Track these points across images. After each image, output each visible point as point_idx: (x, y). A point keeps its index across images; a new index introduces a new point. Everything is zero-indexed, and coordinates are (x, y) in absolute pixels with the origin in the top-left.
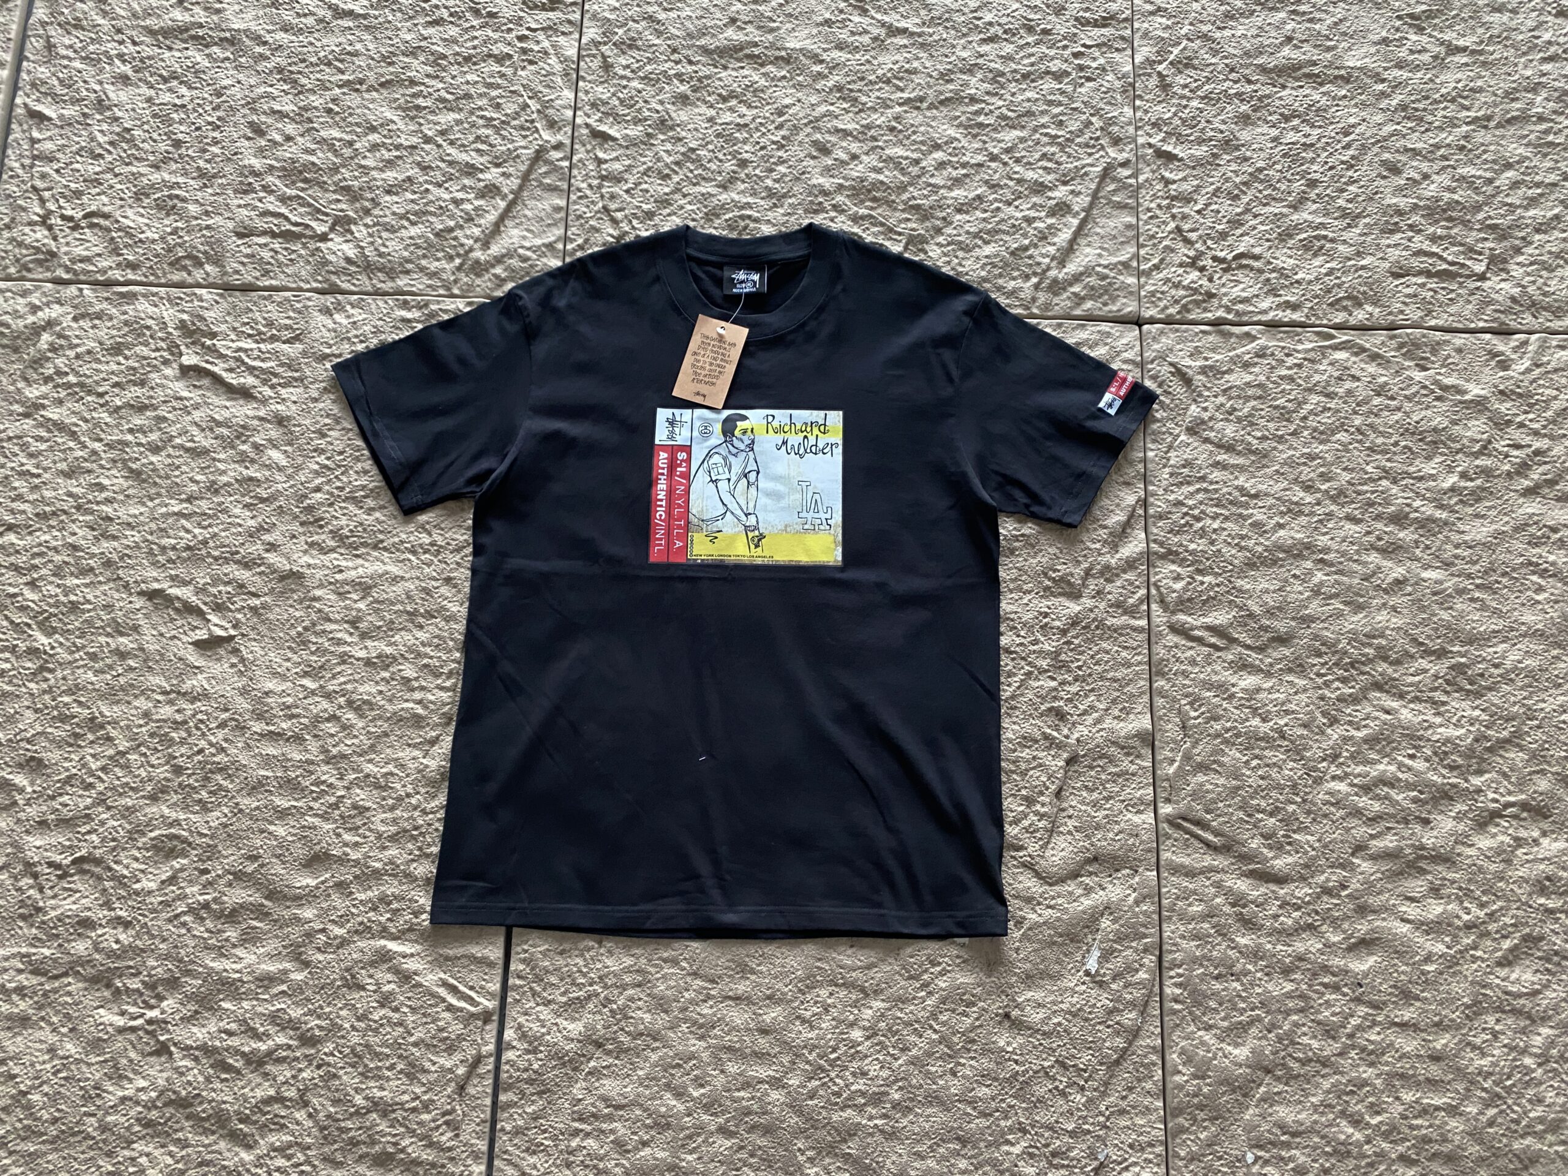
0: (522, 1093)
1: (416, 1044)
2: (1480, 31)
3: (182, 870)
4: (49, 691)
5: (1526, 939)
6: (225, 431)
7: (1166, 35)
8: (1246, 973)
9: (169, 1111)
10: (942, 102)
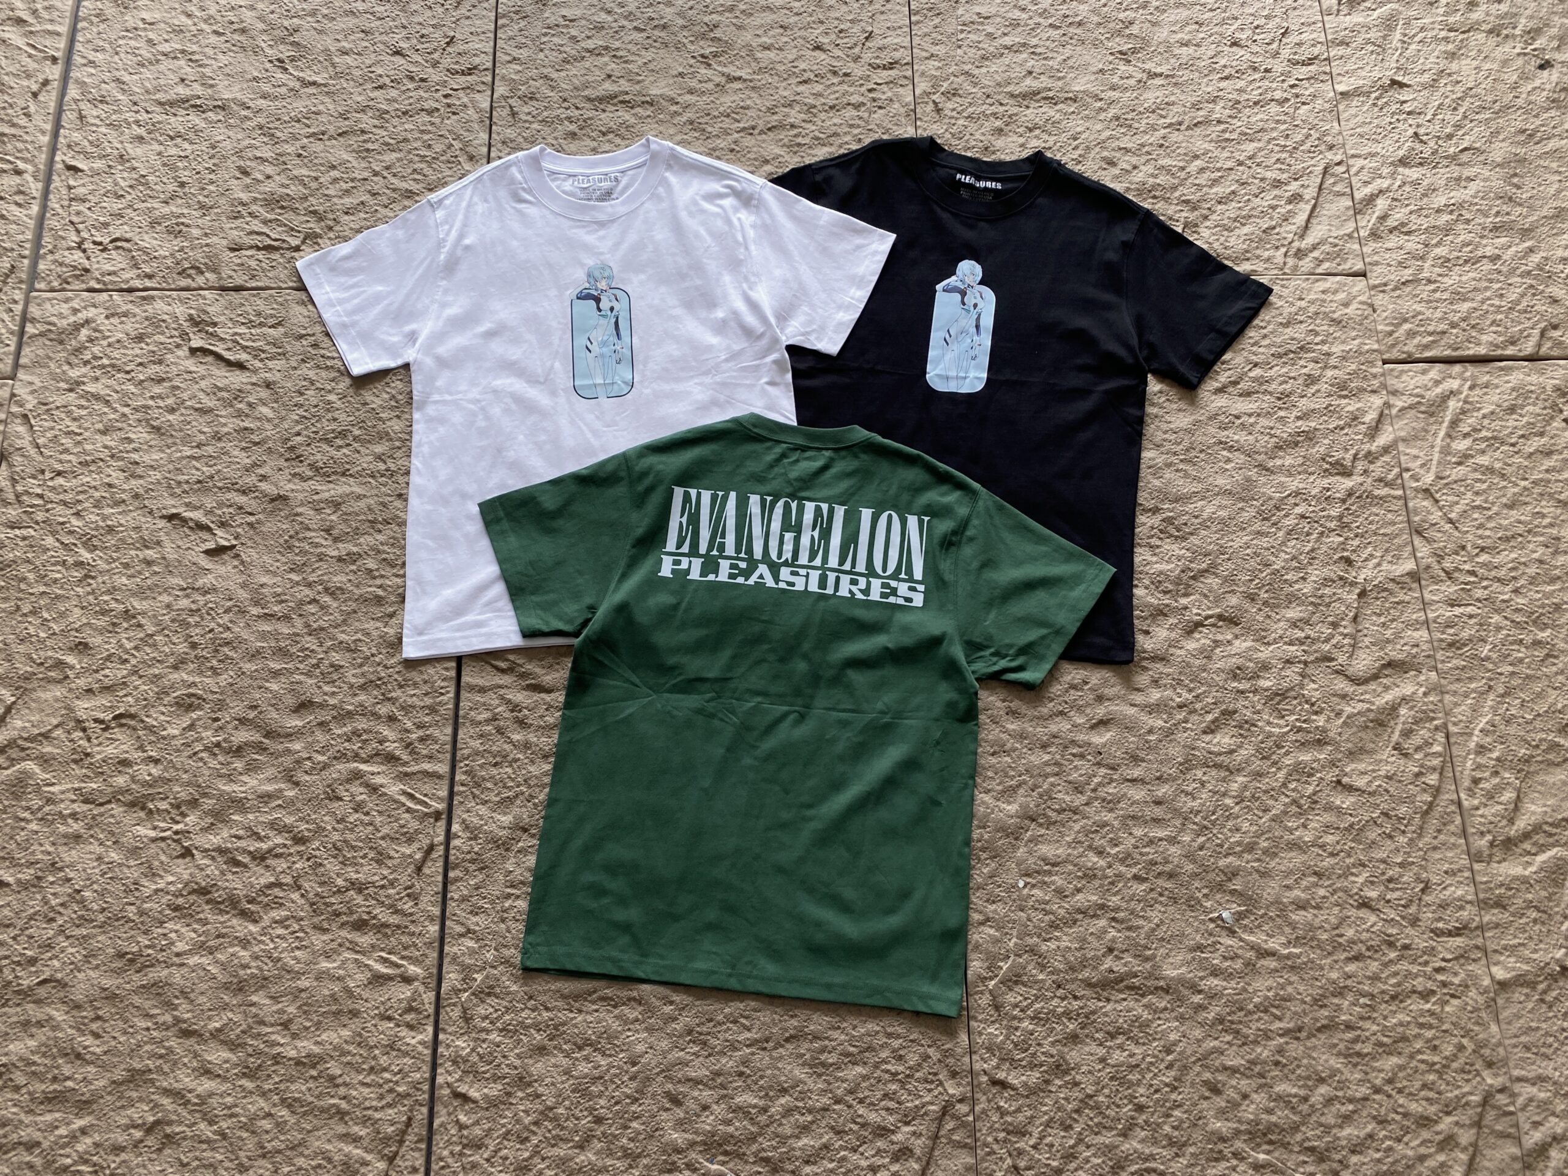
0: (467, 871)
1: (383, 838)
2: (1173, 61)
3: (199, 719)
4: (93, 592)
5: (1224, 713)
6: (225, 395)
7: (938, 73)
8: (1015, 750)
9: (193, 897)
10: (769, 129)
